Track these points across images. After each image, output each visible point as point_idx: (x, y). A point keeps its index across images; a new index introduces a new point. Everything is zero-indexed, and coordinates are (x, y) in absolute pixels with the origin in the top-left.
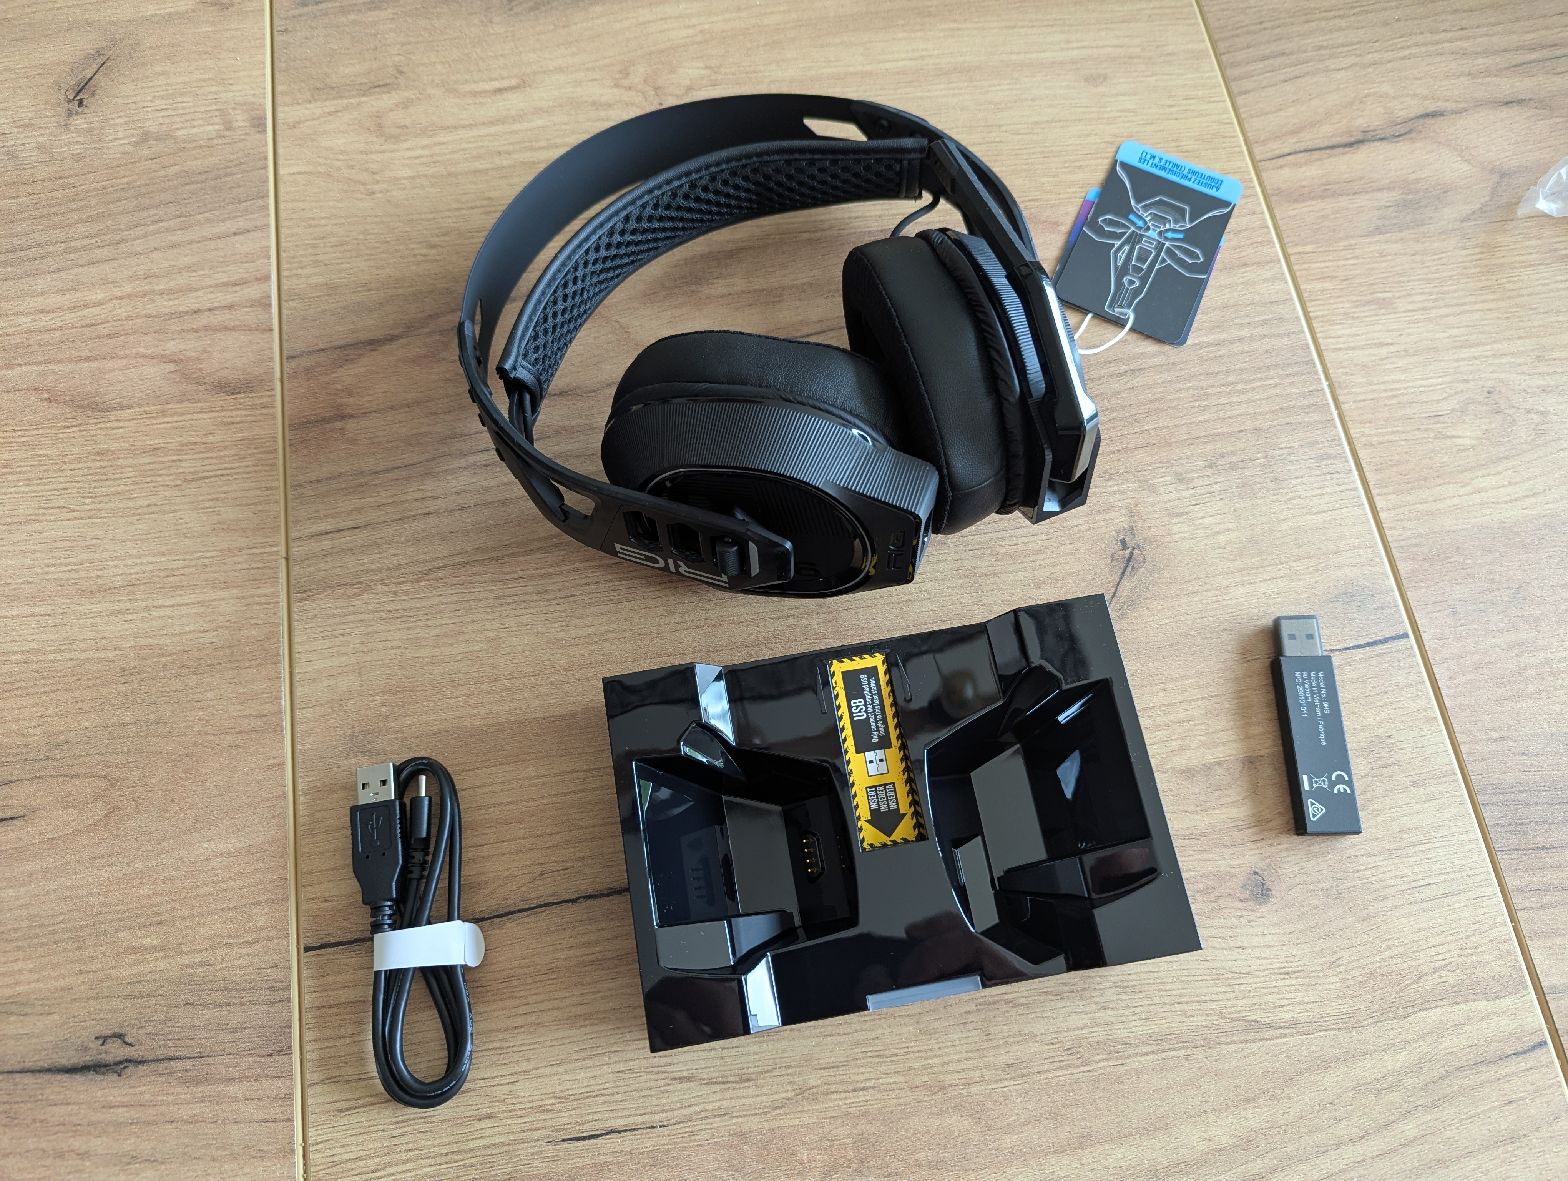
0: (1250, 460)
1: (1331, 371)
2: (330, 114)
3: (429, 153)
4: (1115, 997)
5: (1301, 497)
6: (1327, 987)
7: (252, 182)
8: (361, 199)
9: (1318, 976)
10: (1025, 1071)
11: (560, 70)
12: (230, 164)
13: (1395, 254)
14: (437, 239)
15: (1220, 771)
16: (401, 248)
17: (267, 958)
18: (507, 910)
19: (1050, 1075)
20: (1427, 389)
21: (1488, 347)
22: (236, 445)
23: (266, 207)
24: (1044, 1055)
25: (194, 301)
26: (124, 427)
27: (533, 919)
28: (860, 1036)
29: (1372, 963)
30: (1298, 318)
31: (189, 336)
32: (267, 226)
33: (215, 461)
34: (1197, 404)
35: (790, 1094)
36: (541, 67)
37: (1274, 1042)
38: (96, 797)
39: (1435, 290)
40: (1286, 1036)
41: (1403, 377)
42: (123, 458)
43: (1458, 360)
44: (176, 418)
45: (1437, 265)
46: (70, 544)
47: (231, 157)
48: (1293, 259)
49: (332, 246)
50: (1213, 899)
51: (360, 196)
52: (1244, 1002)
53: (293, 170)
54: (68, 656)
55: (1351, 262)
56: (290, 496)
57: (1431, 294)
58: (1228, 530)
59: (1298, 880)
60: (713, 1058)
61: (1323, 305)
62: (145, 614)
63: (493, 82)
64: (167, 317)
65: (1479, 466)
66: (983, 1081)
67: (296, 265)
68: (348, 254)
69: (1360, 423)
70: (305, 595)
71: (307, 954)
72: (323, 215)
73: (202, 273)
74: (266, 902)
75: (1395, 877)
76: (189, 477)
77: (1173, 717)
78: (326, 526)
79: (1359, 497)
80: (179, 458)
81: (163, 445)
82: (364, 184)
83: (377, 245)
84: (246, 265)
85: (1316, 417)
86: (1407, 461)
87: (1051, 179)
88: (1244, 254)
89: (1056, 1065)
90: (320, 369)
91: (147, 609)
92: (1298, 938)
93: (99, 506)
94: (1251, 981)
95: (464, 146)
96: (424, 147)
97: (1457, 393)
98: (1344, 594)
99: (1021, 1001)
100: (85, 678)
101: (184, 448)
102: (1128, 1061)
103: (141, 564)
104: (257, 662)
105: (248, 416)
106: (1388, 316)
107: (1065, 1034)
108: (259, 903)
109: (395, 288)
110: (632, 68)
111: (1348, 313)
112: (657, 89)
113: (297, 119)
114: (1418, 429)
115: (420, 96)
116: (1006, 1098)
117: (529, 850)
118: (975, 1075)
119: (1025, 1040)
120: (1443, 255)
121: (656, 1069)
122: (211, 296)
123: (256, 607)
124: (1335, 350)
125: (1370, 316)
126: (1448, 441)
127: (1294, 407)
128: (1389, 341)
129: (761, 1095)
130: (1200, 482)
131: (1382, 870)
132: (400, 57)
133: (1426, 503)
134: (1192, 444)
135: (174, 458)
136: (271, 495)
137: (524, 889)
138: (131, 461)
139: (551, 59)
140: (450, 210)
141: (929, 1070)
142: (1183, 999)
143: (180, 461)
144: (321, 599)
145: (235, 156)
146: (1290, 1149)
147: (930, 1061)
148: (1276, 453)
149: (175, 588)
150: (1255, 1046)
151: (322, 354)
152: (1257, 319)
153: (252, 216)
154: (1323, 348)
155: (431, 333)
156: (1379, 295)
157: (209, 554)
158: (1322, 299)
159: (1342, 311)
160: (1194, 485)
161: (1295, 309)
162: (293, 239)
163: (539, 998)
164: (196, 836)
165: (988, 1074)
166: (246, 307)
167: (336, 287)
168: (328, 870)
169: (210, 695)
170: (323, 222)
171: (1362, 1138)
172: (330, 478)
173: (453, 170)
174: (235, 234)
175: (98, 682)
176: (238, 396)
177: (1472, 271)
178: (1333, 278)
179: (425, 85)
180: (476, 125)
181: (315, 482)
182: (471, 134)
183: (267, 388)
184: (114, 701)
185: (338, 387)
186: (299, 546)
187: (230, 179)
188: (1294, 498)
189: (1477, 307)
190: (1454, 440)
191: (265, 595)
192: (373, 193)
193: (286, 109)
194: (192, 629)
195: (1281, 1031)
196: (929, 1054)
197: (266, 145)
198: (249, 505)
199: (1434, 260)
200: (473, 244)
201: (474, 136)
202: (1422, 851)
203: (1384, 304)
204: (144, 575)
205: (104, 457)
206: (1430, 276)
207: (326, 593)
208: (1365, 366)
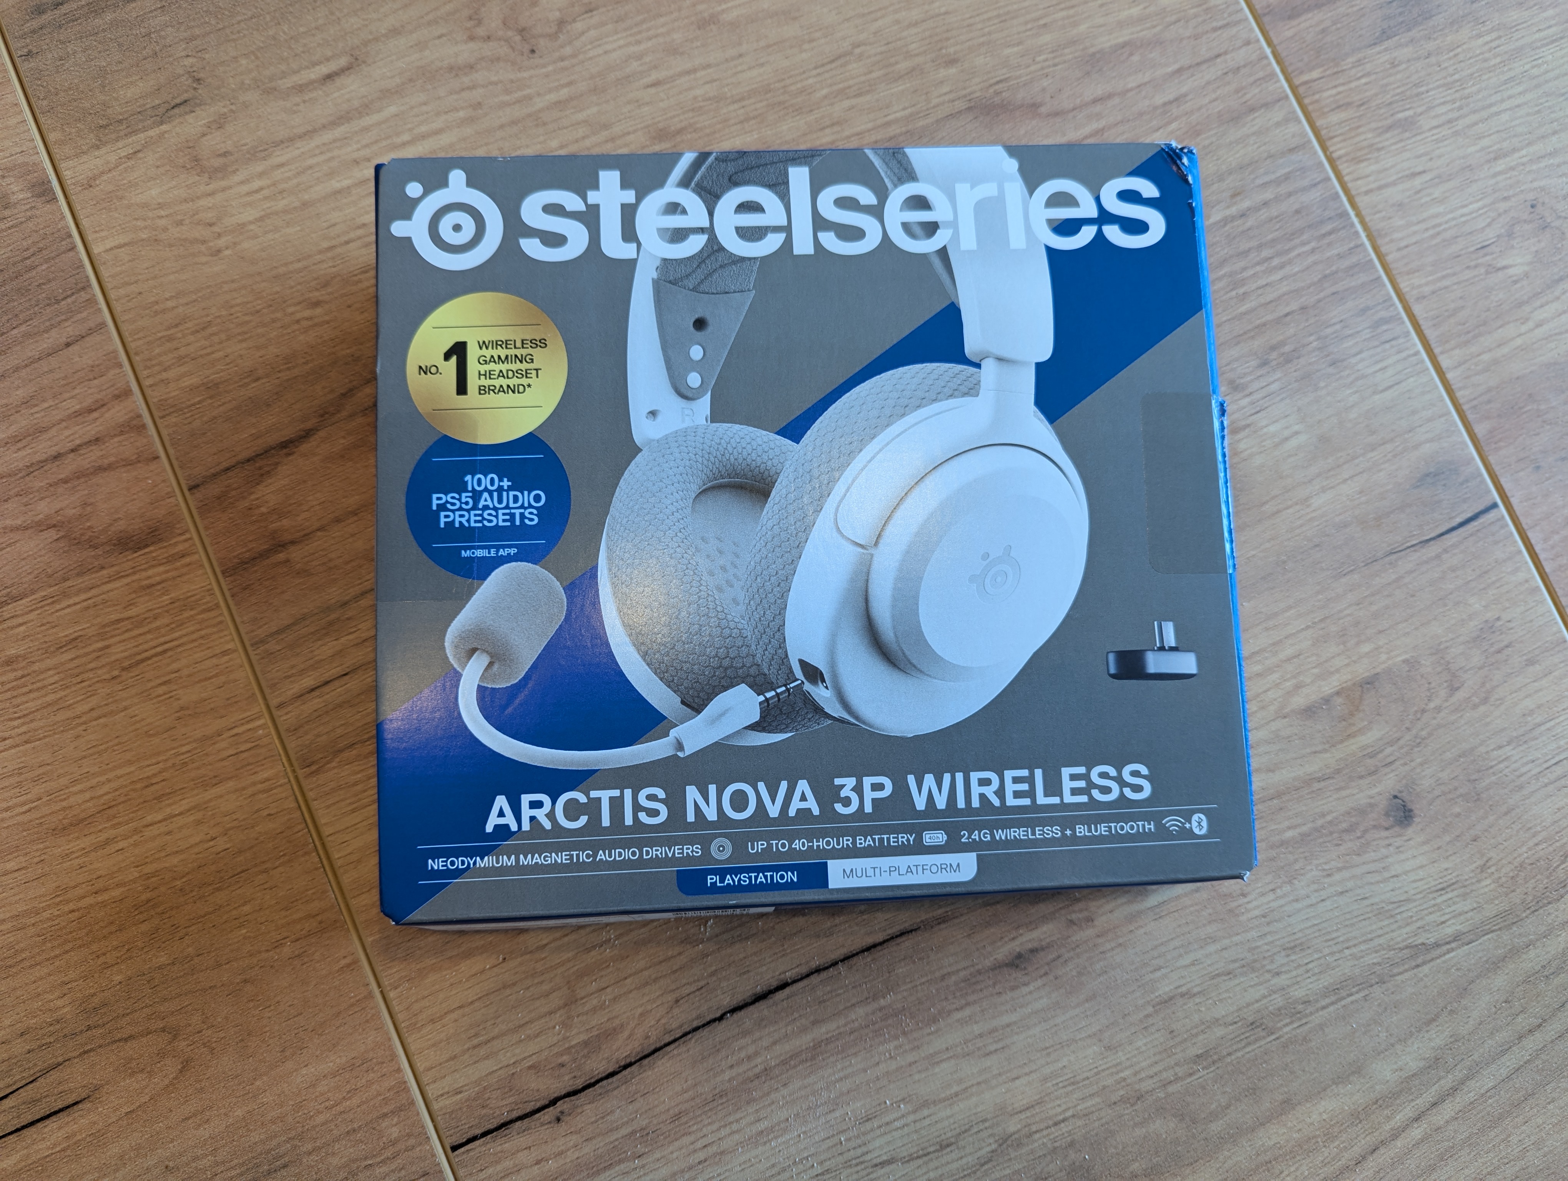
0: (1304, 346)
1: (1367, 219)
2: (128, 157)
3: (268, 182)
4: (1285, 960)
5: (1364, 377)
6: (1482, 891)
7: (63, 271)
8: (206, 263)
9: (1472, 884)
10: (1215, 1057)
11: (395, 32)
12: (26, 254)
13: (1409, 61)
14: (317, 294)
15: (1339, 700)
16: (279, 315)
17: (414, 1169)
18: (653, 1048)
19: (1239, 1054)
20: (1469, 217)
21: (1524, 152)
22: (167, 611)
23: (92, 301)
24: (1230, 1037)
25: (49, 443)
26: (25, 623)
27: (683, 1049)
28: (1047, 1070)
29: (1520, 855)
30: (1320, 164)
31: (60, 490)
32: (103, 325)
33: (149, 636)
34: (1234, 293)
35: (994, 1146)
36: (371, 33)
37: (1443, 959)
38: (162, 1055)
39: (1457, 95)
40: (1453, 950)
41: (1441, 209)
42: (39, 661)
43: (1495, 175)
44: (83, 596)
45: (1454, 64)
46: (17, 779)
47: (25, 243)
48: (1301, 90)
49: (193, 333)
50: (1359, 834)
51: (204, 259)
52: (1408, 929)
53: (109, 244)
54: (66, 909)
55: (1363, 81)
56: (254, 658)
57: (1454, 101)
58: (1297, 433)
59: (1437, 792)
60: (908, 1134)
61: (1345, 140)
62: (135, 837)
63: (318, 67)
64: (23, 473)
65: (1536, 295)
66: (1177, 1079)
67: (157, 368)
68: (216, 339)
69: (1408, 273)
70: (314, 768)
71: (457, 1153)
72: (167, 295)
73: (46, 405)
74: (393, 1112)
75: (1527, 763)
76: (126, 664)
77: (1282, 656)
78: (308, 682)
79: (1423, 361)
80: (106, 643)
81: (80, 633)
82: (204, 242)
83: (247, 318)
84: (96, 382)
85: (1363, 278)
86: (1463, 307)
87: (1016, 49)
88: (1248, 96)
89: (1243, 1043)
90: (234, 493)
91: (136, 831)
92: (1447, 851)
93: (33, 725)
94: (1411, 906)
95: (310, 162)
96: (261, 175)
97: (1500, 215)
98: (1427, 475)
99: (1196, 990)
100: (97, 927)
101: (107, 629)
102: (1310, 1018)
103: (109, 781)
104: (287, 858)
105: (167, 572)
106: (1414, 139)
107: (1245, 1010)
108: (385, 1115)
109: (289, 369)
110: (483, 9)
111: (1372, 145)
112: (522, 31)
113: (90, 174)
114: (1468, 267)
115: (233, 107)
116: (1203, 1088)
117: (656, 980)
118: (1169, 1075)
119: (1209, 1027)
120: (1459, 50)
121: (854, 1162)
122: (67, 433)
123: (261, 796)
124: (1367, 193)
125: (1395, 143)
126: (1500, 274)
127: (1336, 272)
128: (1420, 169)
129: (966, 1156)
130: (1256, 385)
131: (1513, 759)
132: (191, 60)
133: (1490, 350)
134: (1238, 343)
135: (100, 645)
136: (231, 660)
137: (663, 1021)
138: (50, 662)
139: (379, 20)
140: (320, 252)
141: (1123, 1084)
142: (1351, 944)
143: (107, 647)
144: (334, 768)
145: (30, 242)
146: (1476, 1056)
147: (1122, 1075)
148: (1329, 331)
149: (159, 798)
150: (1426, 969)
151: (230, 474)
152: (1278, 174)
153: (79, 316)
154: (1353, 192)
155: (352, 416)
156: (1401, 116)
157: (184, 749)
158: (1341, 134)
159: (1365, 143)
160: (1250, 390)
161: (1315, 153)
162: (141, 335)
163: (715, 1127)
164: (290, 1065)
165: (1180, 1071)
166: (115, 435)
167: (217, 385)
168: (447, 1061)
169: (247, 908)
170: (170, 304)
171: (1540, 1026)
172: (293, 624)
173: (306, 197)
174: (68, 345)
175: (113, 928)
176: (146, 550)
177: (1492, 63)
178: (1348, 104)
179: (233, 90)
180: (315, 131)
181: (278, 632)
182: (313, 144)
183: (178, 531)
184: (140, 944)
185: (264, 510)
186: (287, 714)
187: (34, 273)
188: (1357, 379)
189: (1504, 106)
190: (1506, 271)
191: (268, 780)
192: (219, 251)
193: (71, 163)
194: (198, 839)
195: (1448, 946)
196: (1119, 1068)
197: (63, 218)
198: (210, 678)
199: (1450, 59)
200: (363, 290)
201: (318, 147)
202: (1548, 729)
203: (1407, 125)
204: (117, 793)
205: (15, 666)
206: (1449, 79)
207: (337, 760)
208: (1400, 205)
